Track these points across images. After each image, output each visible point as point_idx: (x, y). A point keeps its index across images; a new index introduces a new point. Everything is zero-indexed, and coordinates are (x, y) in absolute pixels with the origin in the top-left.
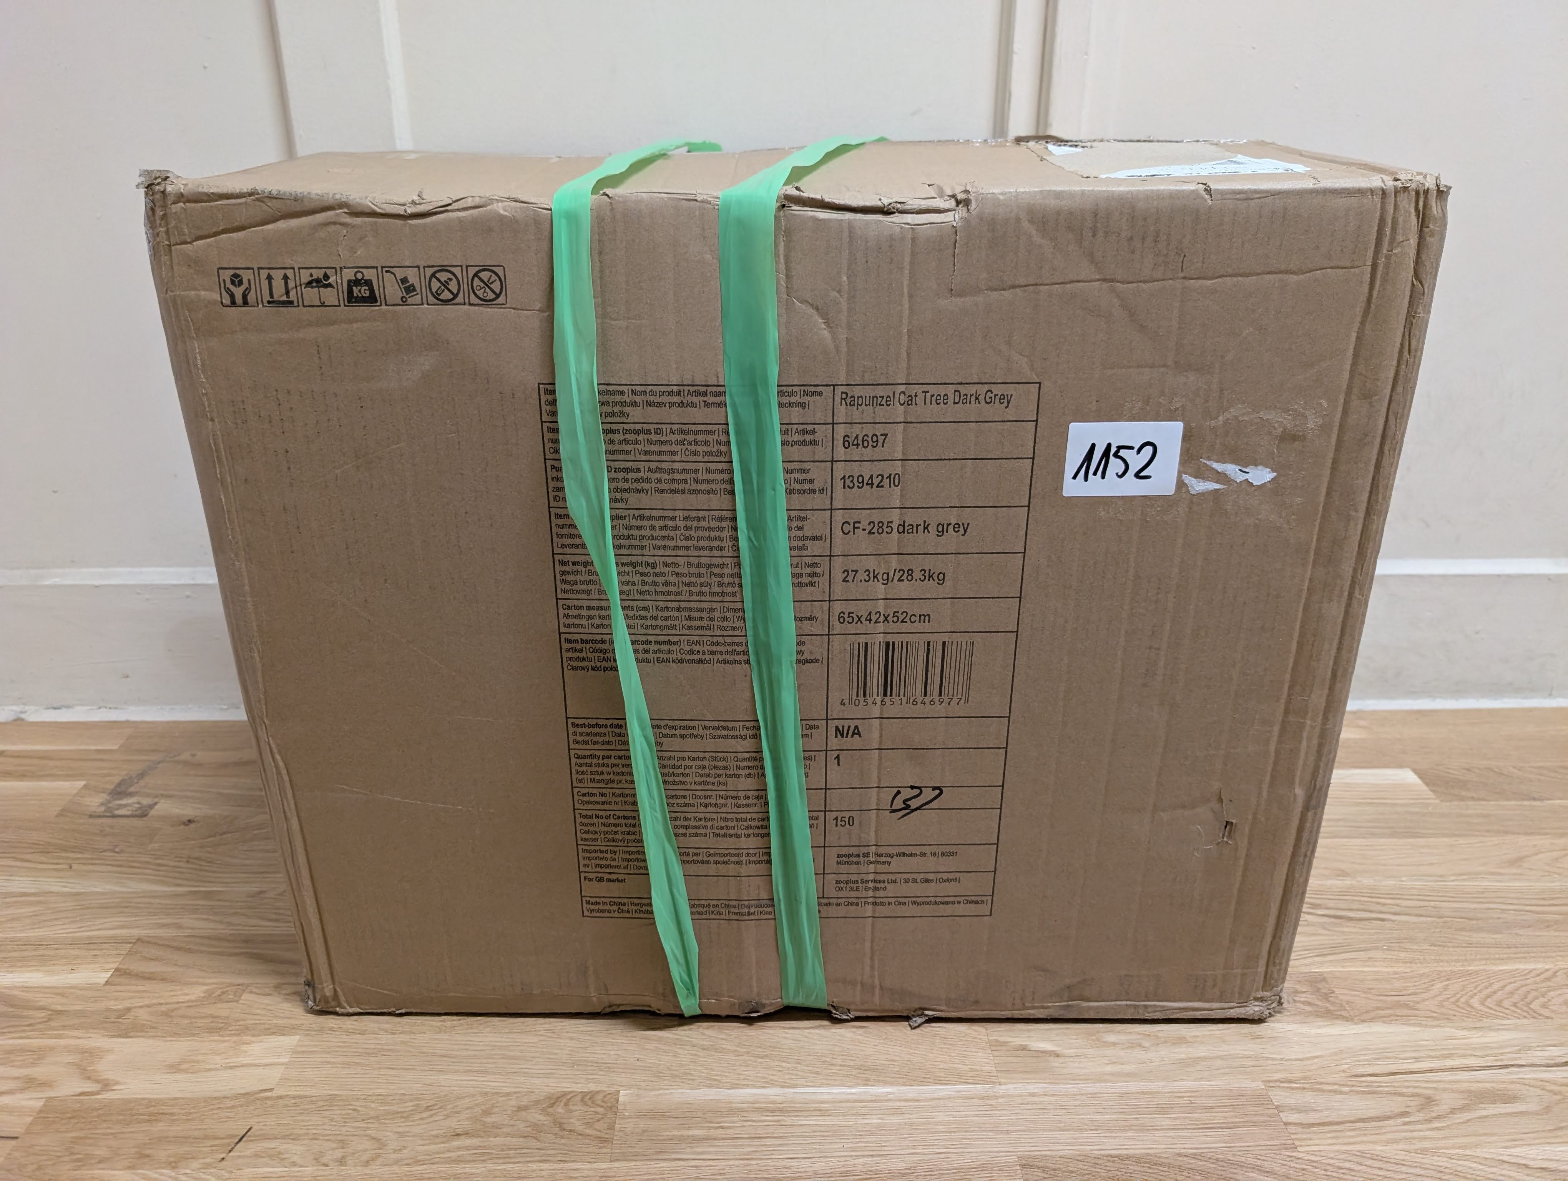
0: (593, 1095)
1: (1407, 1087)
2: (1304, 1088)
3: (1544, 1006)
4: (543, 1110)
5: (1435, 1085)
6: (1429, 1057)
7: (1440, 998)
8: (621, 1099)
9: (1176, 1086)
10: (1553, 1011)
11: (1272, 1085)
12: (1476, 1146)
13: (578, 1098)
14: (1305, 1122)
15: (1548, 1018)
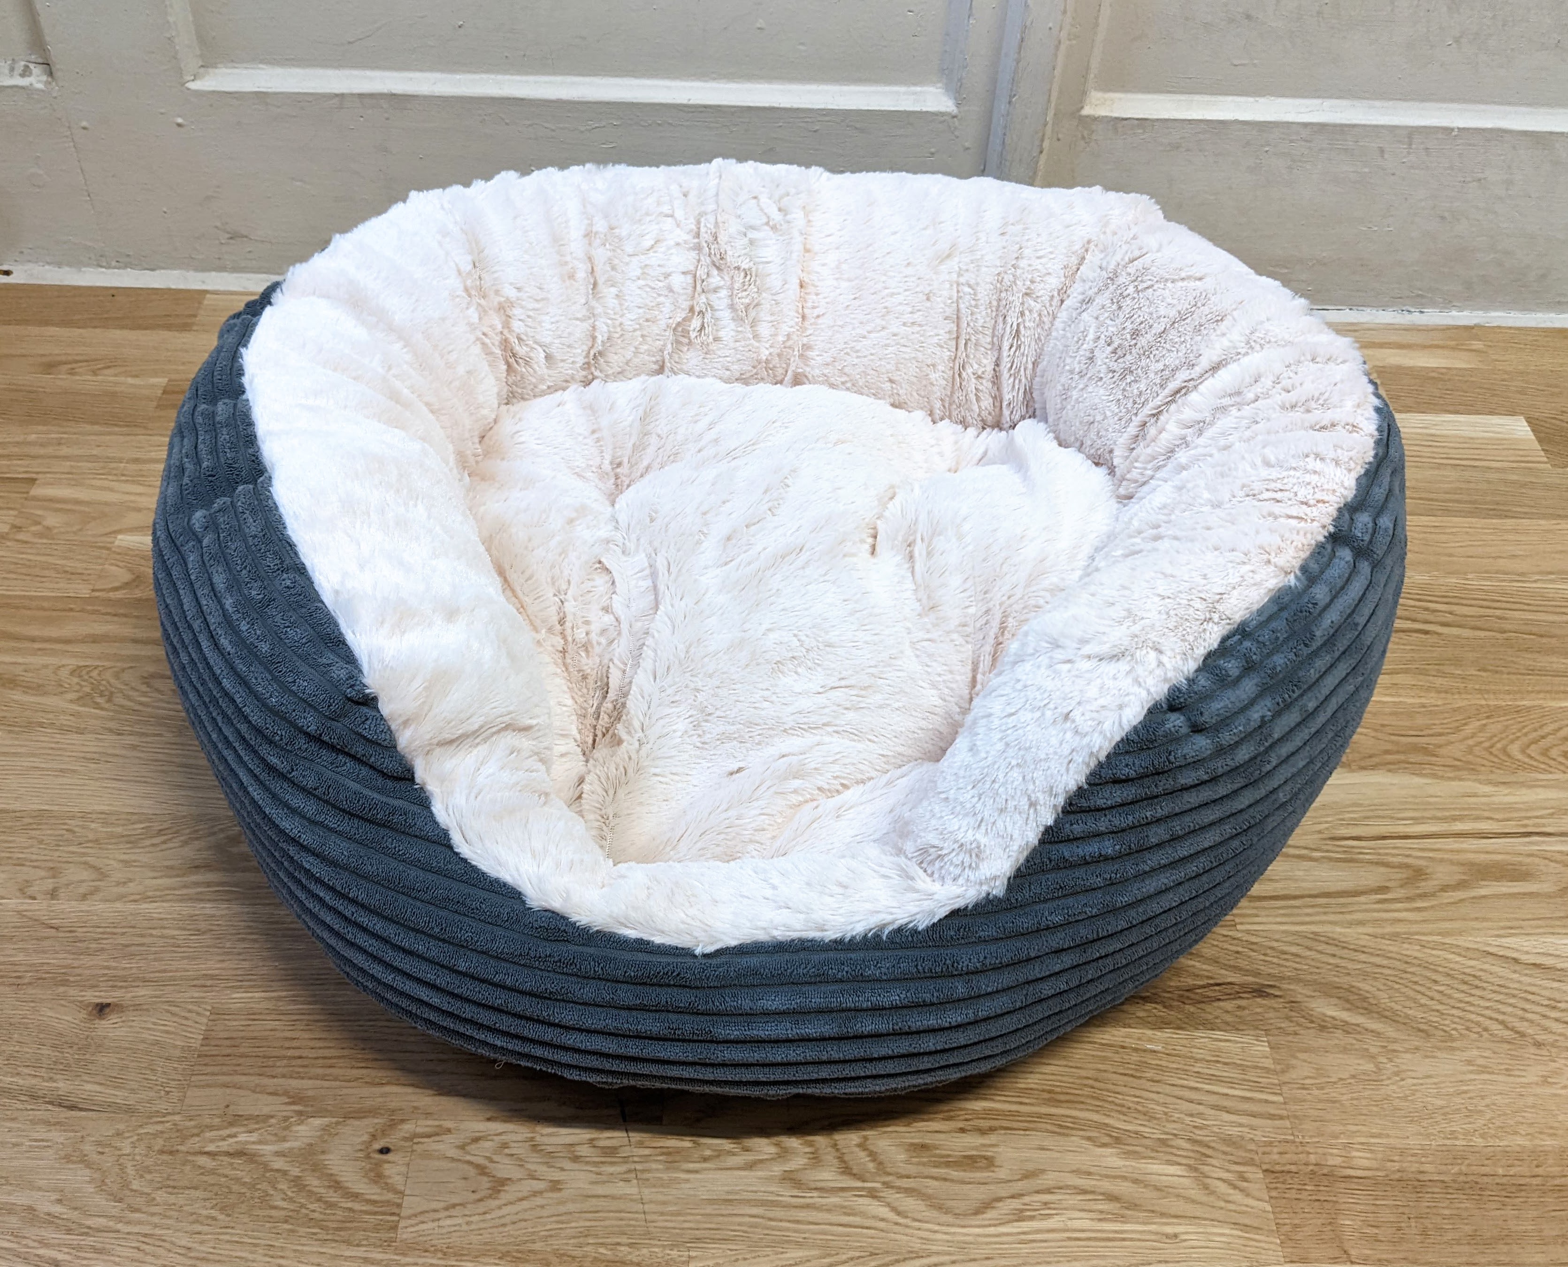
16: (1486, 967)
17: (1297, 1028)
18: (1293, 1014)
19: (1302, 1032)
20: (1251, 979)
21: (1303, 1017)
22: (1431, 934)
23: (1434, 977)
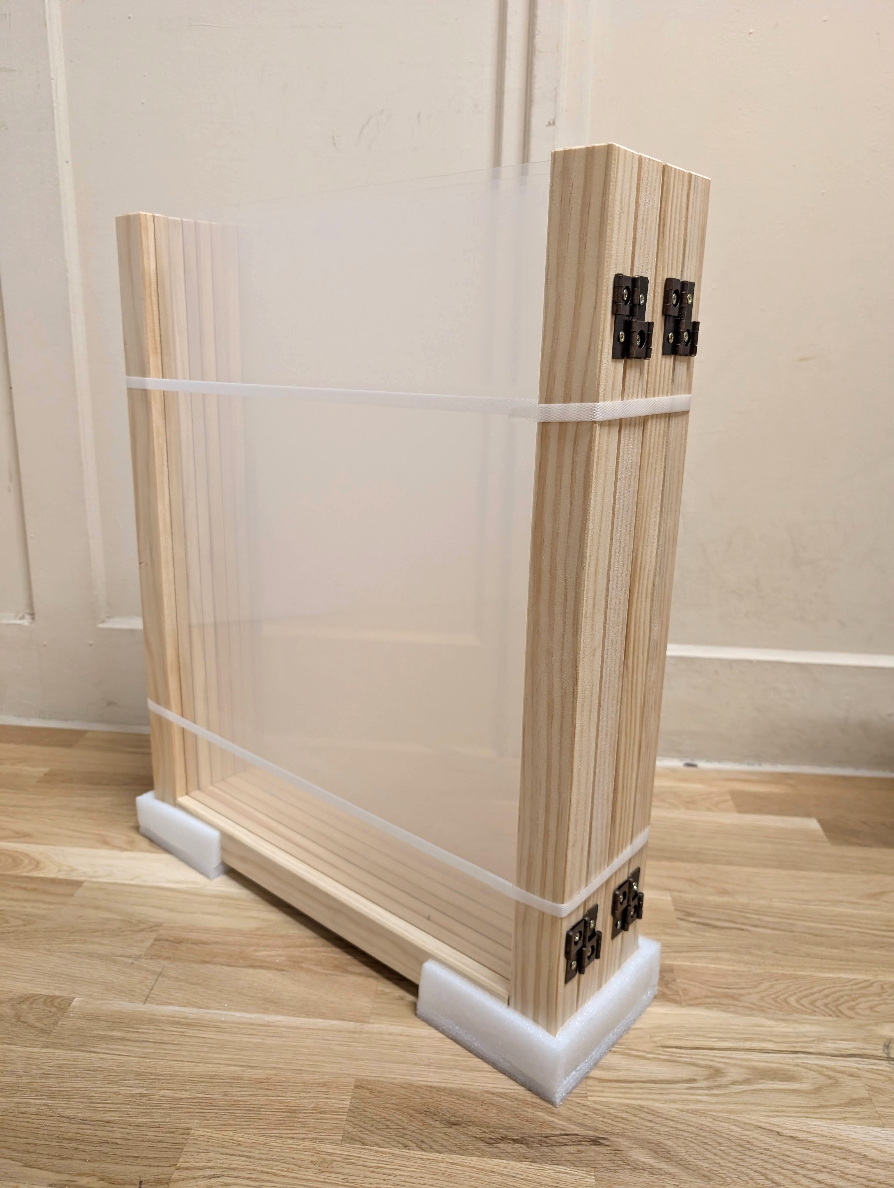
0: (54, 997)
1: (704, 1060)
3: (851, 1008)
4: (12, 1005)
5: (727, 1060)
6: (734, 1038)
7: (764, 994)
8: (73, 1004)
10: (858, 1014)
12: (741, 1112)
13: (42, 1000)
14: (605, 1078)
15: (851, 1018)
16: (756, 1136)
17: (617, 1168)
18: (616, 1158)
19: (620, 1171)
20: (591, 1133)
21: (623, 1161)
22: (721, 1112)
23: (720, 1141)
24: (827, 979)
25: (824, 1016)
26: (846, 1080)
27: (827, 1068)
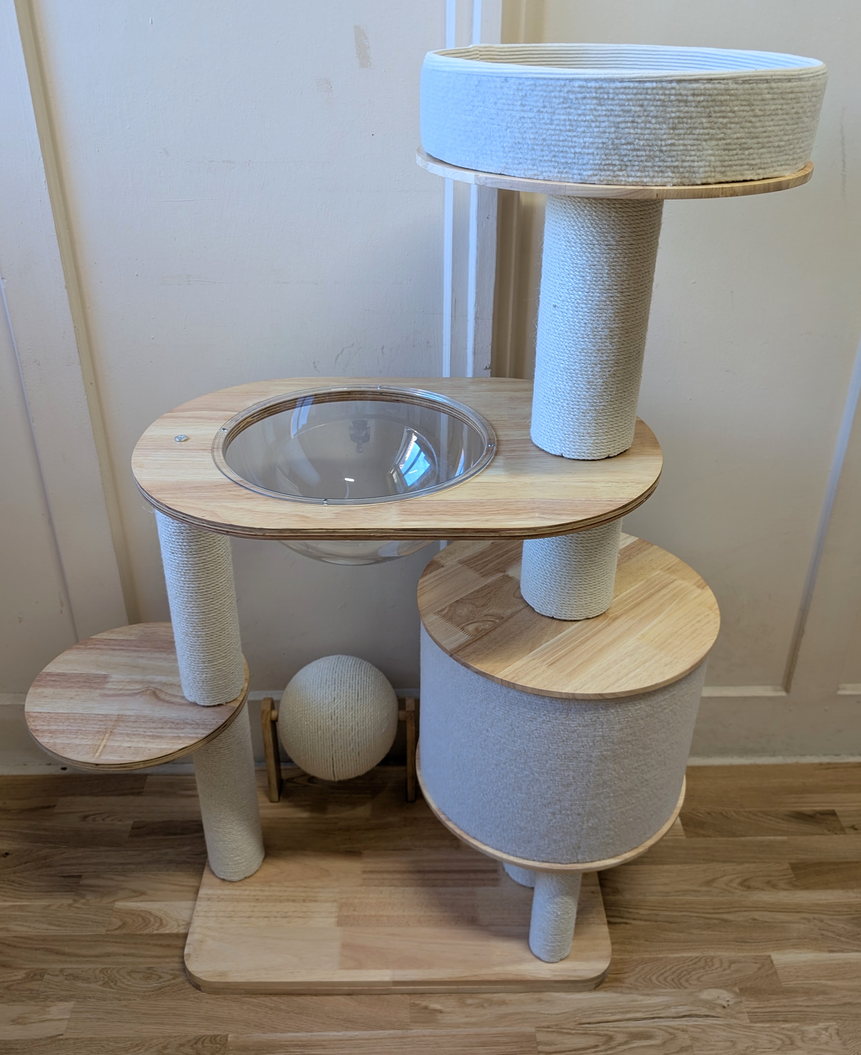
0: (216, 1036)
1: (603, 1030)
2: (553, 1031)
3: (687, 981)
4: (192, 1046)
5: (616, 1029)
6: (620, 1012)
7: (638, 976)
8: (229, 1039)
9: (494, 1030)
10: (690, 984)
11: (539, 1029)
13: (209, 1039)
14: (548, 1051)
15: (686, 988)
24: (676, 958)
25: (671, 988)
26: (680, 1034)
27: (670, 1027)
